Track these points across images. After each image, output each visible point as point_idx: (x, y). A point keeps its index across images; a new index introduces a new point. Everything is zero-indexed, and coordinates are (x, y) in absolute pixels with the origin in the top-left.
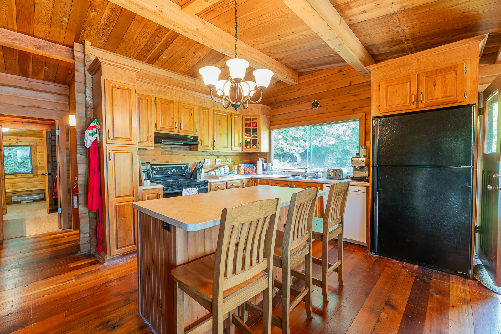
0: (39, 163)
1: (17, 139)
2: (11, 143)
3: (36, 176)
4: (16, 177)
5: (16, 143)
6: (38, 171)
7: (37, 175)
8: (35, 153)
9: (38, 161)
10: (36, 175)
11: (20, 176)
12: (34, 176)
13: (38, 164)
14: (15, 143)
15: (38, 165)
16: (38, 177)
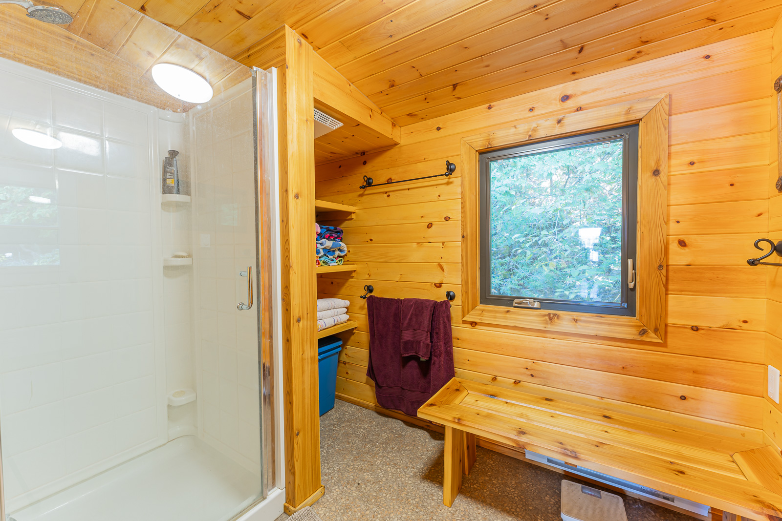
0: (682, 243)
1: (565, 98)
2: (535, 130)
3: (652, 337)
4: (550, 328)
5: (559, 122)
6: (671, 297)
7: (662, 329)
8: (656, 173)
9: (673, 225)
10: (656, 330)
11: (566, 321)
12: (643, 332)
13: (674, 247)
14: (552, 121)
15: (678, 258)
16: (670, 341)
